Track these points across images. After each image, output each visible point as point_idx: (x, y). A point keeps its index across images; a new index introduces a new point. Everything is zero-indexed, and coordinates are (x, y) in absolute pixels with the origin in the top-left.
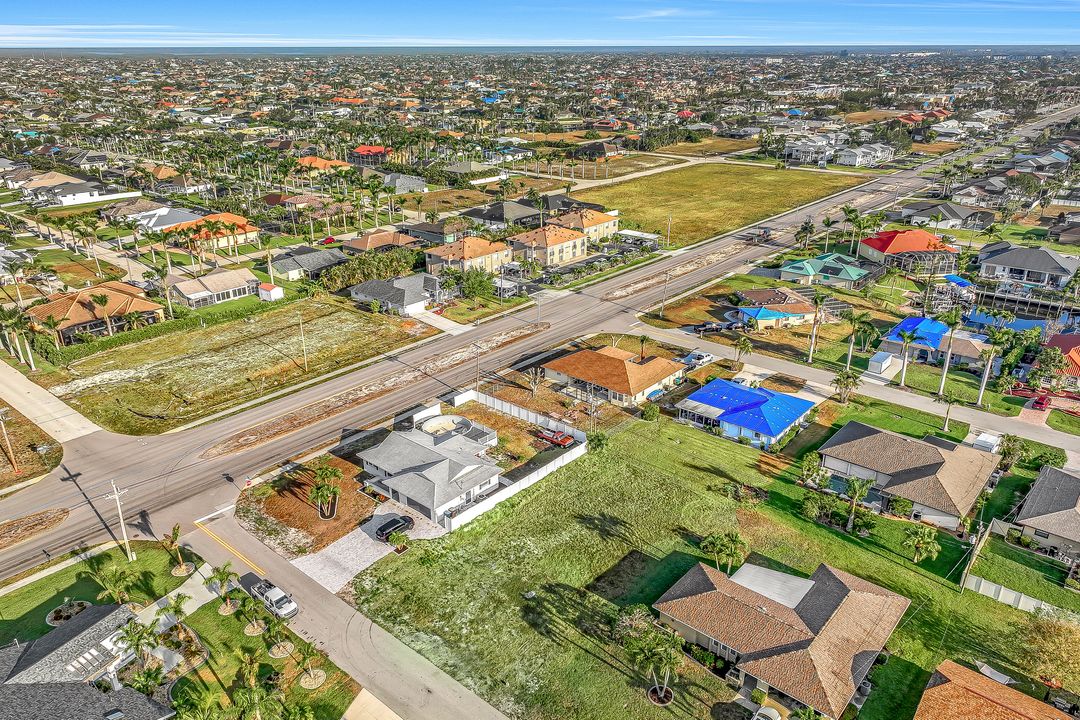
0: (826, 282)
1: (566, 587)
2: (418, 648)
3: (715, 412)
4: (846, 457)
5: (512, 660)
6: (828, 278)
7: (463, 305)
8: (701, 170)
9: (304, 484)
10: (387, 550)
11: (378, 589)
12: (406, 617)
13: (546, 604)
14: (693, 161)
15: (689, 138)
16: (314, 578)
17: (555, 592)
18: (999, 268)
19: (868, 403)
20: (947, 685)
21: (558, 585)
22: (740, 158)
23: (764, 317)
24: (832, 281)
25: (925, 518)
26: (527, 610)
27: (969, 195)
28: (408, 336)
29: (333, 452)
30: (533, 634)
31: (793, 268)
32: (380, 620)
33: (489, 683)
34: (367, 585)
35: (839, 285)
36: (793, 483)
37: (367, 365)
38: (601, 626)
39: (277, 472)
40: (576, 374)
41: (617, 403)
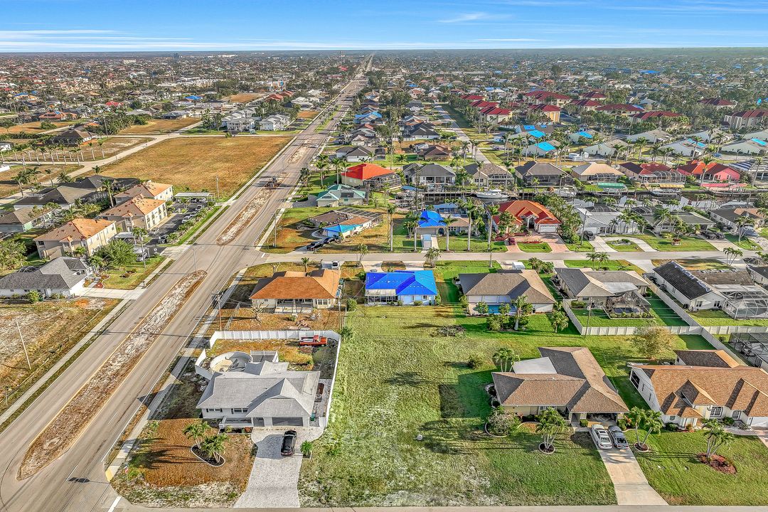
0: (346, 203)
1: (433, 423)
2: (399, 504)
3: (391, 292)
4: (481, 293)
5: (458, 477)
6: (347, 200)
7: (113, 275)
8: (173, 143)
9: (164, 451)
10: (297, 460)
11: (325, 488)
12: (367, 492)
13: (434, 437)
14: (160, 138)
15: (137, 122)
16: (270, 507)
17: (430, 429)
18: (421, 178)
19: (443, 264)
20: (655, 372)
21: (426, 424)
22: (189, 132)
23: (346, 230)
24: (350, 201)
25: (537, 310)
26: (427, 446)
27: (360, 140)
28: (94, 313)
29: (151, 418)
30: (450, 458)
31: (325, 197)
32: (354, 503)
33: (463, 496)
34: (314, 488)
35: (356, 203)
36: (465, 316)
37: (87, 345)
38: (476, 432)
39: (122, 455)
40: (283, 297)
41: (323, 306)
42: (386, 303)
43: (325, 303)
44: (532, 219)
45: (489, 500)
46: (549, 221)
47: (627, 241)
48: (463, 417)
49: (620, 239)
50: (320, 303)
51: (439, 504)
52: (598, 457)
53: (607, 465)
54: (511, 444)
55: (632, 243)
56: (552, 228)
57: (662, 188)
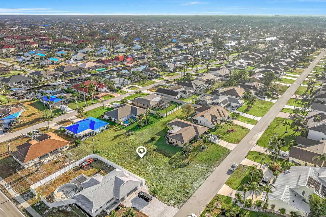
2: (199, 186)
4: (122, 117)
5: (199, 169)
10: (155, 199)
11: (175, 199)
12: (187, 190)
13: (177, 164)
17: (172, 163)
21: (169, 162)
26: (179, 167)
30: (189, 166)
32: (189, 196)
33: (207, 172)
34: (172, 202)
36: (125, 127)
38: (184, 156)
40: (42, 154)
41: (65, 149)
42: (89, 136)
43: (66, 147)
44: (97, 87)
45: (213, 168)
46: (104, 86)
47: (133, 86)
48: (174, 154)
49: (130, 86)
50: (63, 148)
51: (206, 178)
52: (215, 144)
53: (218, 144)
54: (196, 153)
55: (134, 87)
56: (105, 89)
57: (116, 67)
